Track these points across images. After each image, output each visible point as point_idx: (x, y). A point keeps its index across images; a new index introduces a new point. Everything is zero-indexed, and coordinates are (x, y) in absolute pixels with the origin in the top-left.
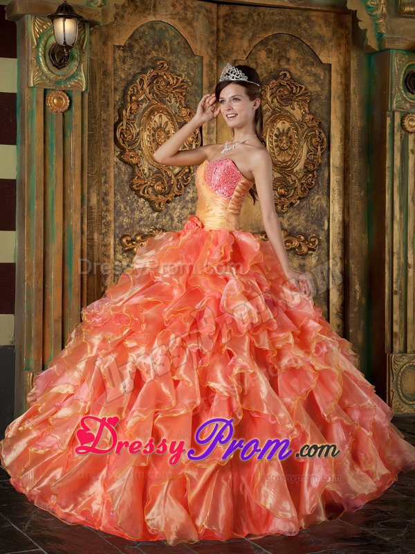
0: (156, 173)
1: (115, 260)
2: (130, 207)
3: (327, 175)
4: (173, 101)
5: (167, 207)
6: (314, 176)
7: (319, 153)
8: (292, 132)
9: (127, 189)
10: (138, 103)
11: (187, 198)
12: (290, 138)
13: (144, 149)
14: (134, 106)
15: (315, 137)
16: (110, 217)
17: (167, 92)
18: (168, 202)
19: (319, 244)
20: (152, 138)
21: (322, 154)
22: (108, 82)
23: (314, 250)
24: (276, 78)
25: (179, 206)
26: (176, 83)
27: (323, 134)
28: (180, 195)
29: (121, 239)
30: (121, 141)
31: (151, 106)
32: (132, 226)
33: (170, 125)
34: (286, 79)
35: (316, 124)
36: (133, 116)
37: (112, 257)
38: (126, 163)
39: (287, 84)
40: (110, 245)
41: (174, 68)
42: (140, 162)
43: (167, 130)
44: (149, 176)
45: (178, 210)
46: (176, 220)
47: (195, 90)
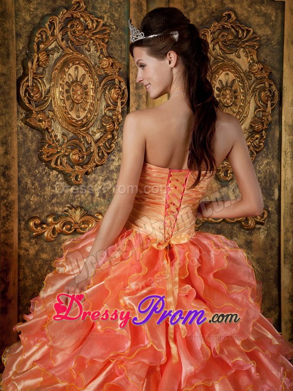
0: (72, 138)
1: (20, 248)
2: (39, 182)
3: (277, 135)
4: (93, 49)
5: (86, 180)
6: (262, 137)
7: (269, 109)
8: (238, 85)
9: (35, 160)
10: (48, 53)
11: (112, 167)
12: (235, 92)
13: (56, 109)
14: (42, 57)
15: (265, 91)
16: (14, 197)
17: (85, 38)
18: (87, 173)
19: (269, 216)
20: (65, 95)
21: (272, 110)
22: (7, 25)
23: (262, 224)
24: (218, 19)
25: (101, 178)
26: (97, 26)
27: (274, 88)
28: (102, 165)
29: (27, 223)
30: (26, 101)
31: (64, 56)
32: (41, 205)
33: (88, 79)
34: (230, 21)
35: (265, 75)
36: (41, 69)
37: (16, 245)
38: (32, 127)
39: (232, 26)
40: (12, 231)
41: (94, 7)
42: (51, 126)
43: (84, 84)
44: (63, 143)
45: (99, 182)
46: (97, 195)
47: (121, 36)
